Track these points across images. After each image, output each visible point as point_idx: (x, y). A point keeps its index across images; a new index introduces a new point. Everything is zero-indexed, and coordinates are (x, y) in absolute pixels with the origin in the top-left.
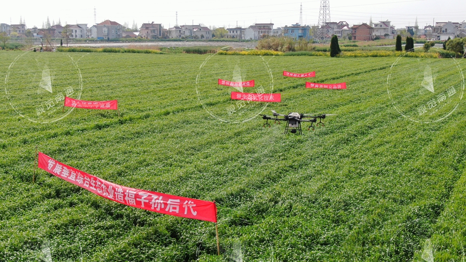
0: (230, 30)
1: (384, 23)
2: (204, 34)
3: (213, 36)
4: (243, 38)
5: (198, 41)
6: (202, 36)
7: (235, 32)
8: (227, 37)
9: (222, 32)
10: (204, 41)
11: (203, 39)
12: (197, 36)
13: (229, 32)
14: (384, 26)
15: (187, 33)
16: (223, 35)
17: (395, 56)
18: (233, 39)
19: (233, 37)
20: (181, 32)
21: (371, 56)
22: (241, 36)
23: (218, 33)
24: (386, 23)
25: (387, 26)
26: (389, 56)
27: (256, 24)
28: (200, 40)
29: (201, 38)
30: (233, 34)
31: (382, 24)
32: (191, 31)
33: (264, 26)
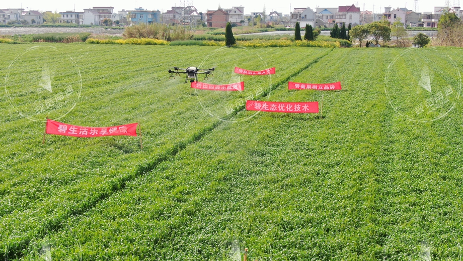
0: (63, 14)
1: (237, 8)
2: (35, 18)
3: (44, 21)
4: (81, 24)
5: (29, 27)
6: (33, 21)
7: (69, 16)
8: (61, 22)
9: (53, 17)
10: (36, 27)
11: (34, 24)
12: (26, 21)
13: (62, 16)
14: (238, 12)
15: (13, 18)
16: (55, 19)
17: (296, 46)
18: (68, 24)
19: (68, 22)
20: (6, 16)
21: (270, 46)
22: (77, 22)
23: (49, 18)
24: (240, 9)
25: (241, 12)
26: (289, 46)
27: (94, 8)
28: (31, 26)
29: (32, 23)
30: (67, 18)
31: (236, 10)
32: (17, 15)
33: (103, 10)
